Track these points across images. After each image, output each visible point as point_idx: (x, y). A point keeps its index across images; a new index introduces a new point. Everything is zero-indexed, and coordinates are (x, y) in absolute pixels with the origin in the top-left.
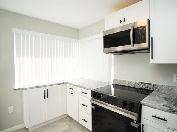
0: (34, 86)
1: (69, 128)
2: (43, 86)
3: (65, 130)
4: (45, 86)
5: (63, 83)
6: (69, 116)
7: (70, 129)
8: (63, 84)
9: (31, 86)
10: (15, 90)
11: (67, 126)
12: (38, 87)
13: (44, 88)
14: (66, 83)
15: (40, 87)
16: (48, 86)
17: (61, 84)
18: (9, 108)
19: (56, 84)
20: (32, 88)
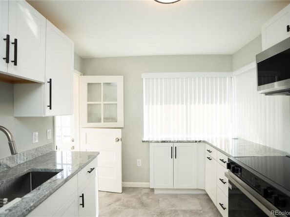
0: (160, 140)
1: (200, 210)
2: (170, 142)
3: (194, 210)
4: (173, 142)
5: (200, 141)
6: (207, 195)
7: (201, 212)
8: (199, 143)
9: (155, 140)
10: (143, 142)
11: (199, 206)
12: (164, 142)
13: (171, 145)
14: (204, 142)
15: (167, 142)
16: (177, 142)
17: (196, 142)
18: (138, 160)
19: (189, 142)
20: (158, 142)
